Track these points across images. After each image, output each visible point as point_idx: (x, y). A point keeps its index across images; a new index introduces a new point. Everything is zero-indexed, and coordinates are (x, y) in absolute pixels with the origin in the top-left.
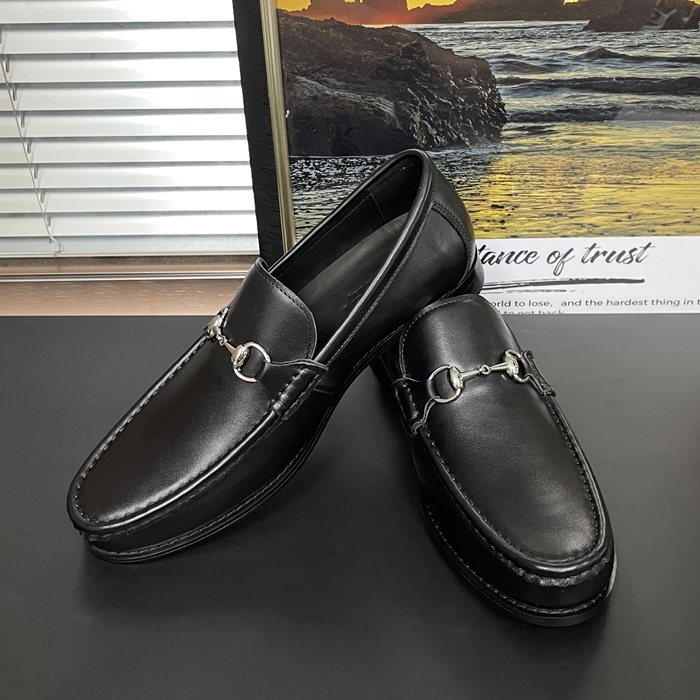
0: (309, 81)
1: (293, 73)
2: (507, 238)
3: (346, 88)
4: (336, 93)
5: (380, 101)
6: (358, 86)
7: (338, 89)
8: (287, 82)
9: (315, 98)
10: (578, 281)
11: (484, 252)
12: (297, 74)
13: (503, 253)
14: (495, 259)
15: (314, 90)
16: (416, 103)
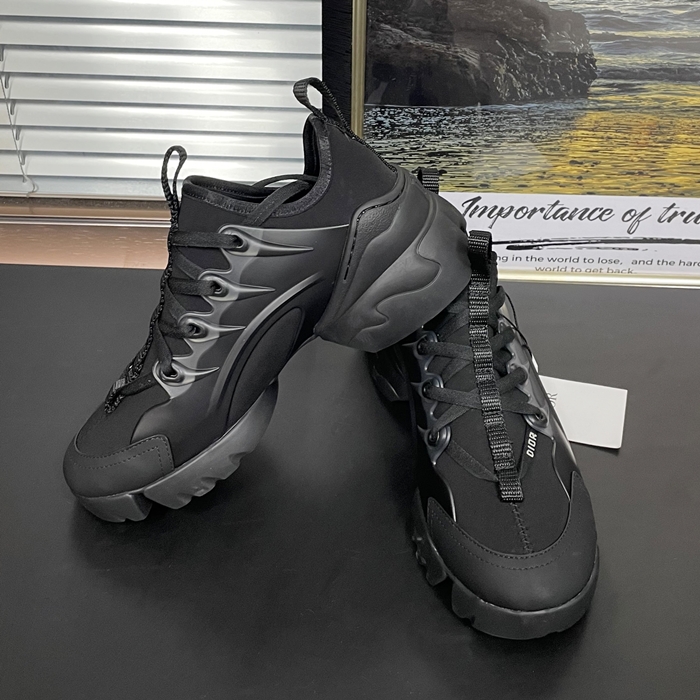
0: (393, 29)
1: (378, 20)
2: (583, 194)
3: (432, 38)
4: (420, 42)
5: (465, 53)
6: (444, 36)
7: (423, 38)
8: (371, 29)
9: (398, 47)
10: (651, 241)
11: (557, 208)
12: (382, 22)
13: (576, 209)
14: (568, 215)
15: (398, 38)
16: (503, 56)
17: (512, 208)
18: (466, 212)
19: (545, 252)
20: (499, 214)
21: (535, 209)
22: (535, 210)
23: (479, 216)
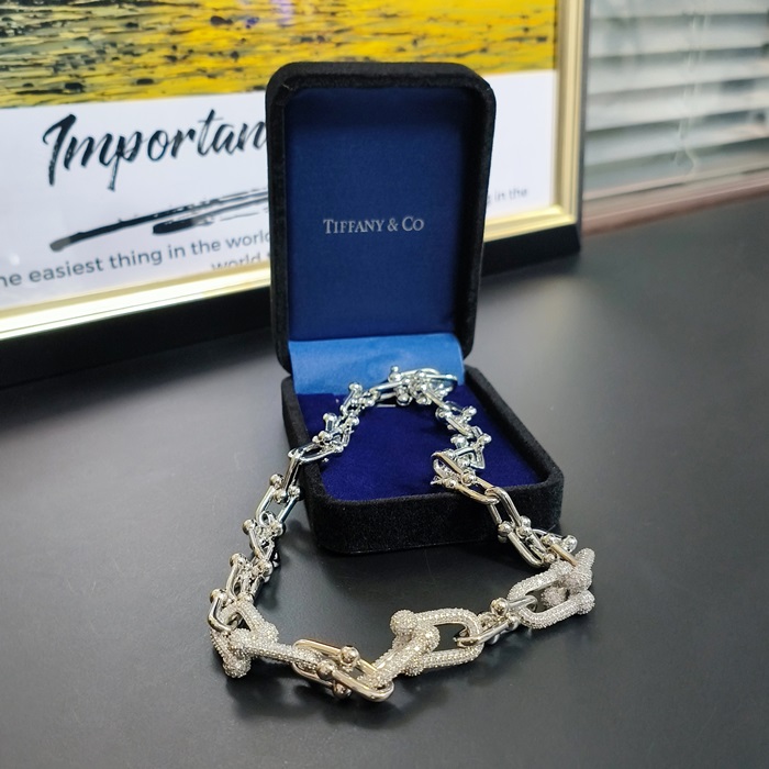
11: (214, 126)
13: (245, 127)
14: (235, 142)
17: (139, 135)
18: (55, 156)
19: (220, 228)
20: (120, 153)
21: (180, 133)
22: (179, 138)
23: (84, 162)
